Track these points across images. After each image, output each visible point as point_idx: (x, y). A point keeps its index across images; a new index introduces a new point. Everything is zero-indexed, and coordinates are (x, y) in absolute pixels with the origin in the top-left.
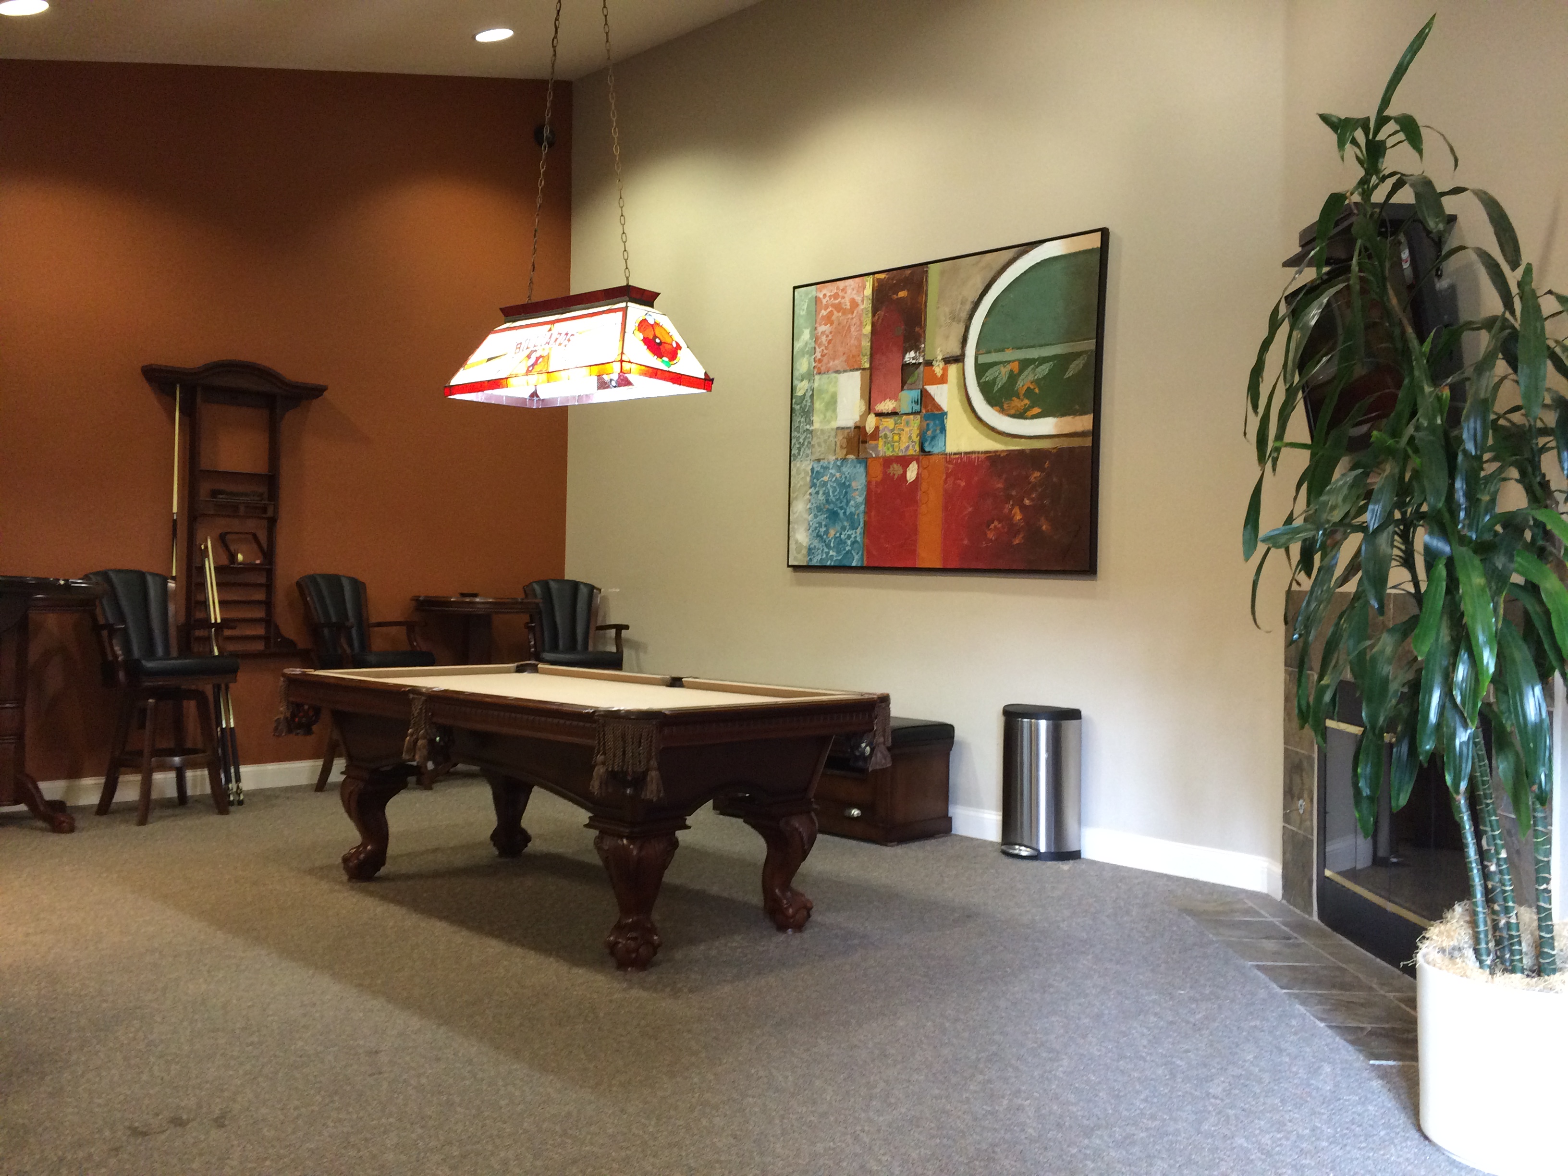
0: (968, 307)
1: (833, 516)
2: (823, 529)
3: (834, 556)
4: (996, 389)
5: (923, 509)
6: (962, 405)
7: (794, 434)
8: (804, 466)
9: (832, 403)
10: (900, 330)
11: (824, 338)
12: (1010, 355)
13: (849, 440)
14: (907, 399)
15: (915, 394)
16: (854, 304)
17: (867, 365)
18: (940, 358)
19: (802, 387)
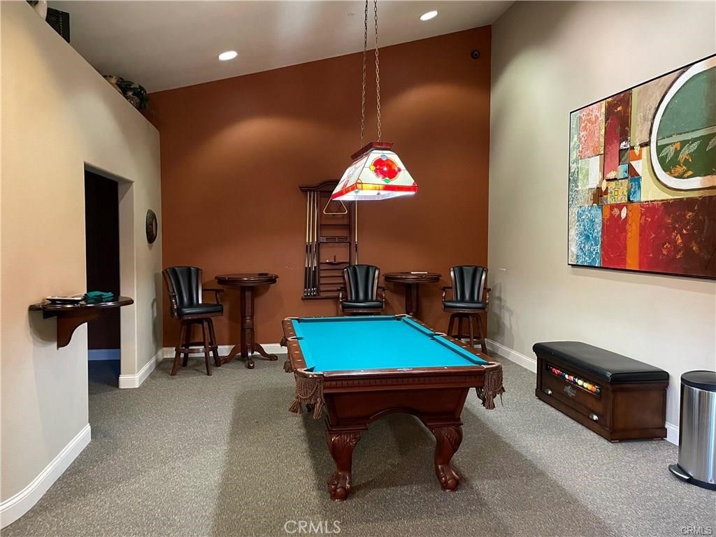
0: (653, 111)
1: (587, 237)
2: (583, 245)
3: (588, 261)
4: (667, 160)
5: (629, 235)
6: (650, 172)
7: (570, 193)
8: (575, 210)
9: (587, 175)
10: (618, 130)
11: (583, 139)
12: (675, 138)
13: (594, 195)
14: (621, 170)
15: (626, 166)
16: (597, 117)
17: (602, 152)
18: (638, 144)
19: (574, 166)
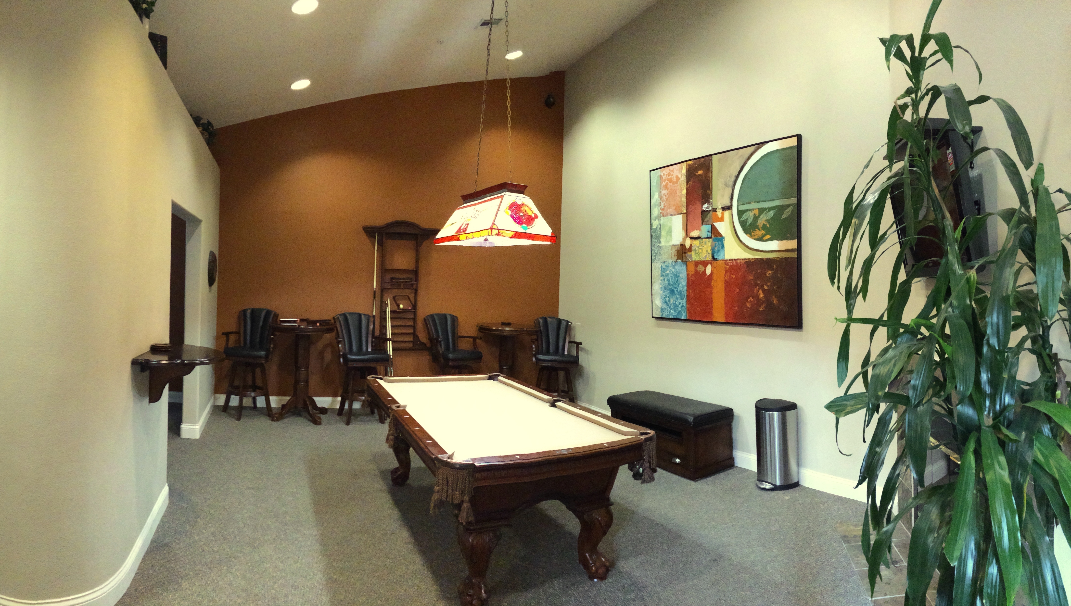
0: (733, 179)
1: (672, 292)
2: (667, 299)
3: (673, 314)
4: (748, 224)
5: (715, 290)
6: (732, 233)
7: (653, 248)
8: (658, 265)
9: (670, 232)
10: (700, 191)
11: (664, 197)
12: (754, 206)
13: (678, 251)
14: (704, 230)
15: (708, 227)
16: (678, 178)
17: (685, 211)
18: (720, 207)
19: (655, 224)
